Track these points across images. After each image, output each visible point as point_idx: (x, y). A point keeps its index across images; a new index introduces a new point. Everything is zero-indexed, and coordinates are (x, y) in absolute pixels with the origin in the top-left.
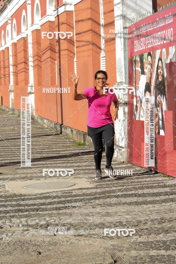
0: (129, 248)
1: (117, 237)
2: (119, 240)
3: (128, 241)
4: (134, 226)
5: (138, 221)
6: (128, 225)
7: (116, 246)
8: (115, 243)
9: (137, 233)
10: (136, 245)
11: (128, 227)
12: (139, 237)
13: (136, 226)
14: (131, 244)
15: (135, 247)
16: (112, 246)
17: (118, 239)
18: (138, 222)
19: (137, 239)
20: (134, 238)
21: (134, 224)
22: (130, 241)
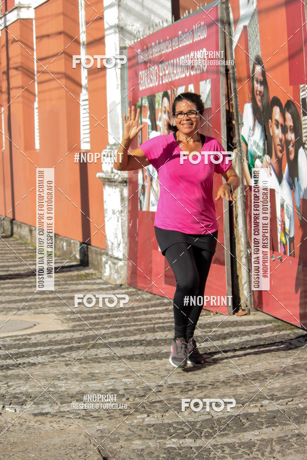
0: (130, 435)
1: (108, 417)
2: (113, 421)
3: (128, 422)
4: (138, 397)
5: (146, 388)
6: (127, 396)
7: (106, 433)
8: (105, 426)
9: (143, 409)
10: (142, 430)
11: (128, 399)
12: (146, 415)
13: (141, 397)
14: (132, 428)
15: (140, 433)
16: (100, 431)
17: (110, 419)
18: (145, 390)
19: (144, 419)
20: (138, 417)
21: (137, 393)
22: (130, 422)
